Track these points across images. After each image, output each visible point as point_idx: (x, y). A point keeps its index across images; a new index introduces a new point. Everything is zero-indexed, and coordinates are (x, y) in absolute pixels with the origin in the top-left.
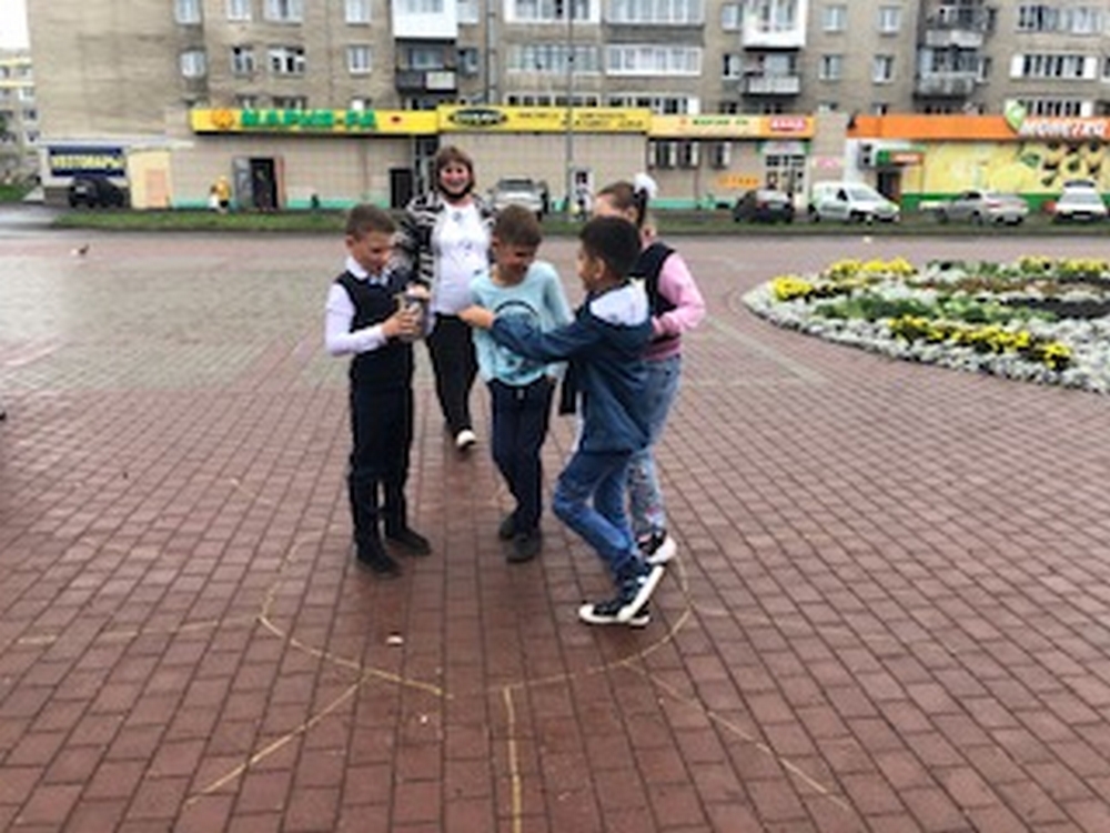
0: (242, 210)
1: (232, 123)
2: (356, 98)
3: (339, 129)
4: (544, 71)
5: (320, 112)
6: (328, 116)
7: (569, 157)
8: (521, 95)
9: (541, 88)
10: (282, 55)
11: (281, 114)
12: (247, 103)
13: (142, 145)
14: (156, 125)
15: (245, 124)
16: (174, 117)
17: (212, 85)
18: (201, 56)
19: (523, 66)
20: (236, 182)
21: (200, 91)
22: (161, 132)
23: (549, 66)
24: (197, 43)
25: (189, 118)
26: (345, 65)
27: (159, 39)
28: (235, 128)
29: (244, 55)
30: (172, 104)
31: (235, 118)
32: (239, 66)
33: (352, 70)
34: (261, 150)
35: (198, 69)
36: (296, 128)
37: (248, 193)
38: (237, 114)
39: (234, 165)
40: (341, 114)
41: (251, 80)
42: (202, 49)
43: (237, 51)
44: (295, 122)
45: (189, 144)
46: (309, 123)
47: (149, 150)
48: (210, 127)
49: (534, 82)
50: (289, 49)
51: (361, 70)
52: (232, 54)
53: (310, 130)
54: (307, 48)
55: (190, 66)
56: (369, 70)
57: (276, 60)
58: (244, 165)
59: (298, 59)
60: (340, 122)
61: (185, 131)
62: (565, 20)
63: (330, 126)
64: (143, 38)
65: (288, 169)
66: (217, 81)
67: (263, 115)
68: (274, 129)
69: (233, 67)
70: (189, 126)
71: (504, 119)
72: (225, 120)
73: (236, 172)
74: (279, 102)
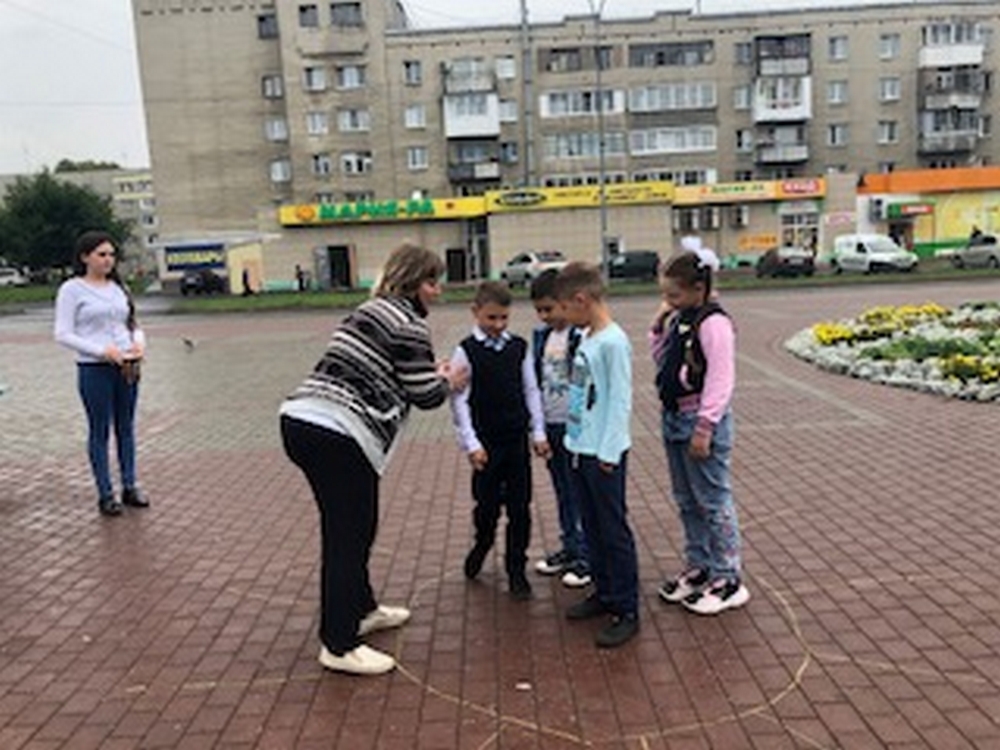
0: (321, 290)
1: (313, 215)
2: (417, 188)
3: (403, 216)
4: (576, 157)
5: (386, 203)
6: (394, 205)
7: (604, 228)
8: (556, 177)
9: (574, 170)
10: (353, 158)
11: (353, 206)
12: (324, 199)
13: (239, 240)
14: (252, 222)
15: (323, 216)
16: (265, 215)
17: (297, 187)
18: (287, 164)
19: (557, 153)
20: (316, 267)
21: (286, 192)
22: (255, 228)
23: (580, 152)
24: (284, 154)
25: (279, 214)
26: (406, 163)
27: (253, 153)
28: (316, 219)
29: (322, 161)
30: (264, 204)
31: (316, 212)
32: (317, 168)
33: (411, 166)
34: (337, 239)
35: (285, 175)
36: (365, 218)
37: (327, 276)
38: (317, 209)
39: (315, 254)
40: (403, 204)
41: (327, 180)
42: (288, 158)
43: (316, 158)
44: (364, 213)
45: (277, 236)
46: (377, 213)
47: (243, 245)
48: (295, 220)
49: (568, 166)
50: (359, 153)
51: (418, 166)
52: (313, 161)
53: (379, 218)
54: (374, 152)
55: (278, 173)
56: (426, 166)
57: (348, 164)
58: (323, 253)
59: (366, 161)
60: (402, 210)
61: (274, 226)
62: (594, 112)
63: (395, 214)
64: (240, 153)
65: (359, 253)
66: (300, 183)
67: (338, 208)
68: (347, 220)
69: (313, 170)
70: (278, 220)
71: (544, 198)
72: (307, 214)
73: (317, 259)
74: (350, 197)
